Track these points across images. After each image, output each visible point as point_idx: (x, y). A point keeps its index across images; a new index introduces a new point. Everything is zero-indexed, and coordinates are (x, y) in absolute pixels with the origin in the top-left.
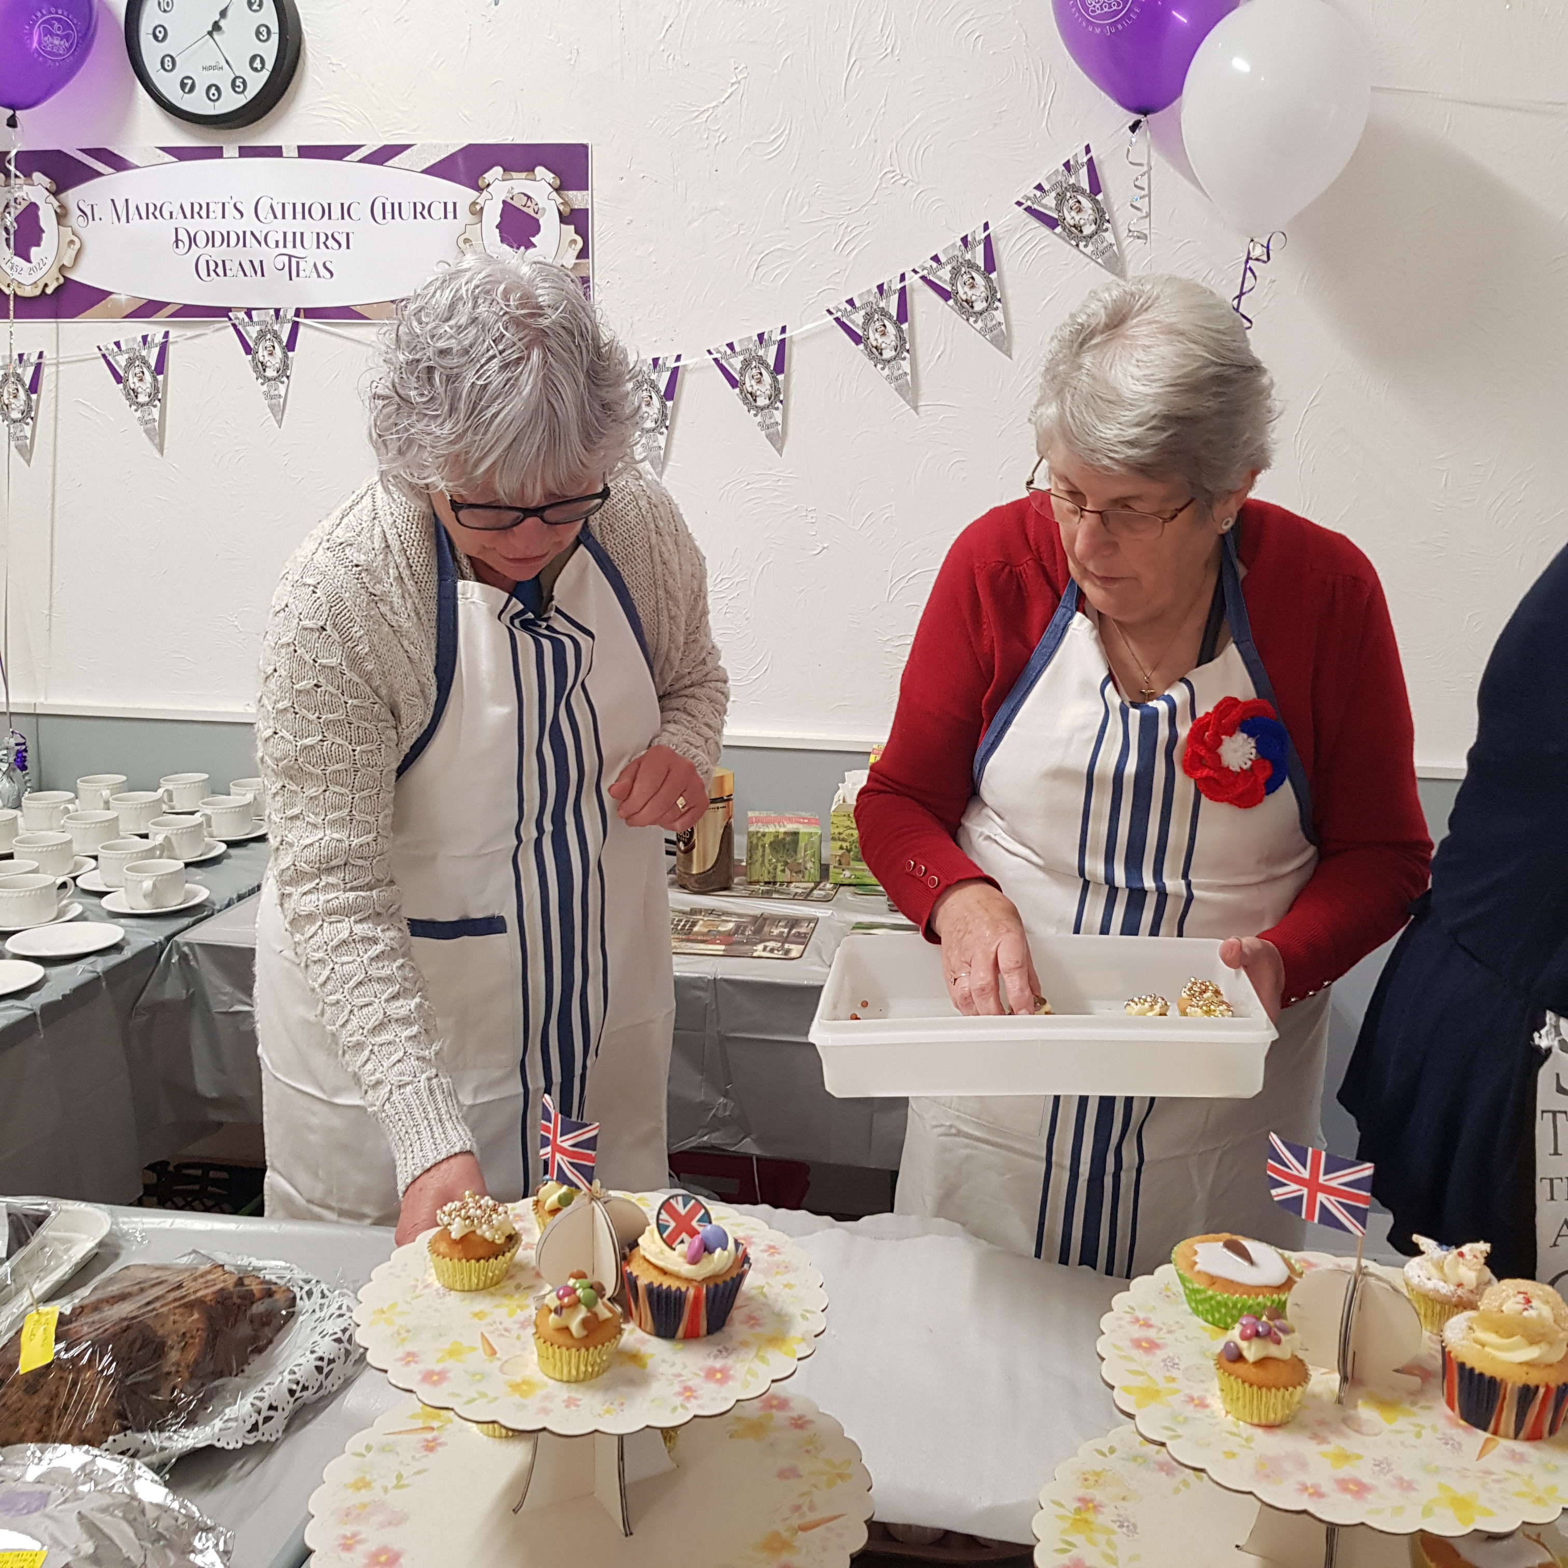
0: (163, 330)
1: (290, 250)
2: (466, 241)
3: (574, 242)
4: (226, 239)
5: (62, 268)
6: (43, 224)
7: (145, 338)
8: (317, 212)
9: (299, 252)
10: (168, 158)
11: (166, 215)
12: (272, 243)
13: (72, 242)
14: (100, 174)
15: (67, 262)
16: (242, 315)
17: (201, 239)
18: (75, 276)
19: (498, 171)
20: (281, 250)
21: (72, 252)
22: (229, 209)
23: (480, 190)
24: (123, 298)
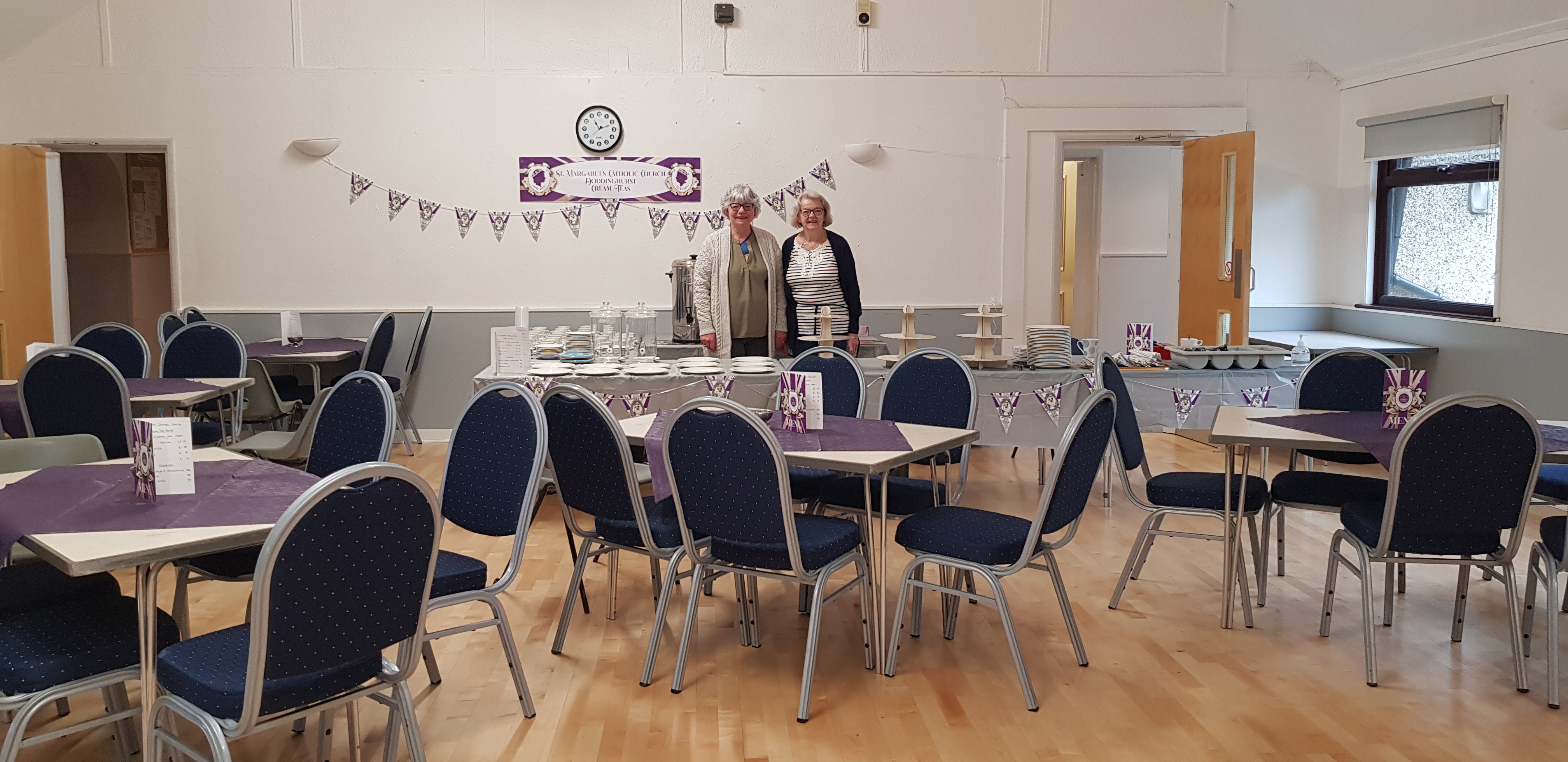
0: (580, 204)
1: (619, 184)
2: (668, 182)
3: (696, 182)
4: (601, 181)
5: (550, 188)
6: (545, 176)
7: (575, 207)
8: (626, 174)
9: (621, 184)
10: (584, 160)
11: (583, 174)
12: (614, 181)
13: (554, 181)
14: (563, 164)
15: (552, 186)
16: (604, 200)
17: (594, 181)
18: (554, 190)
19: (676, 164)
20: (616, 184)
21: (554, 184)
22: (602, 174)
23: (671, 168)
24: (569, 196)
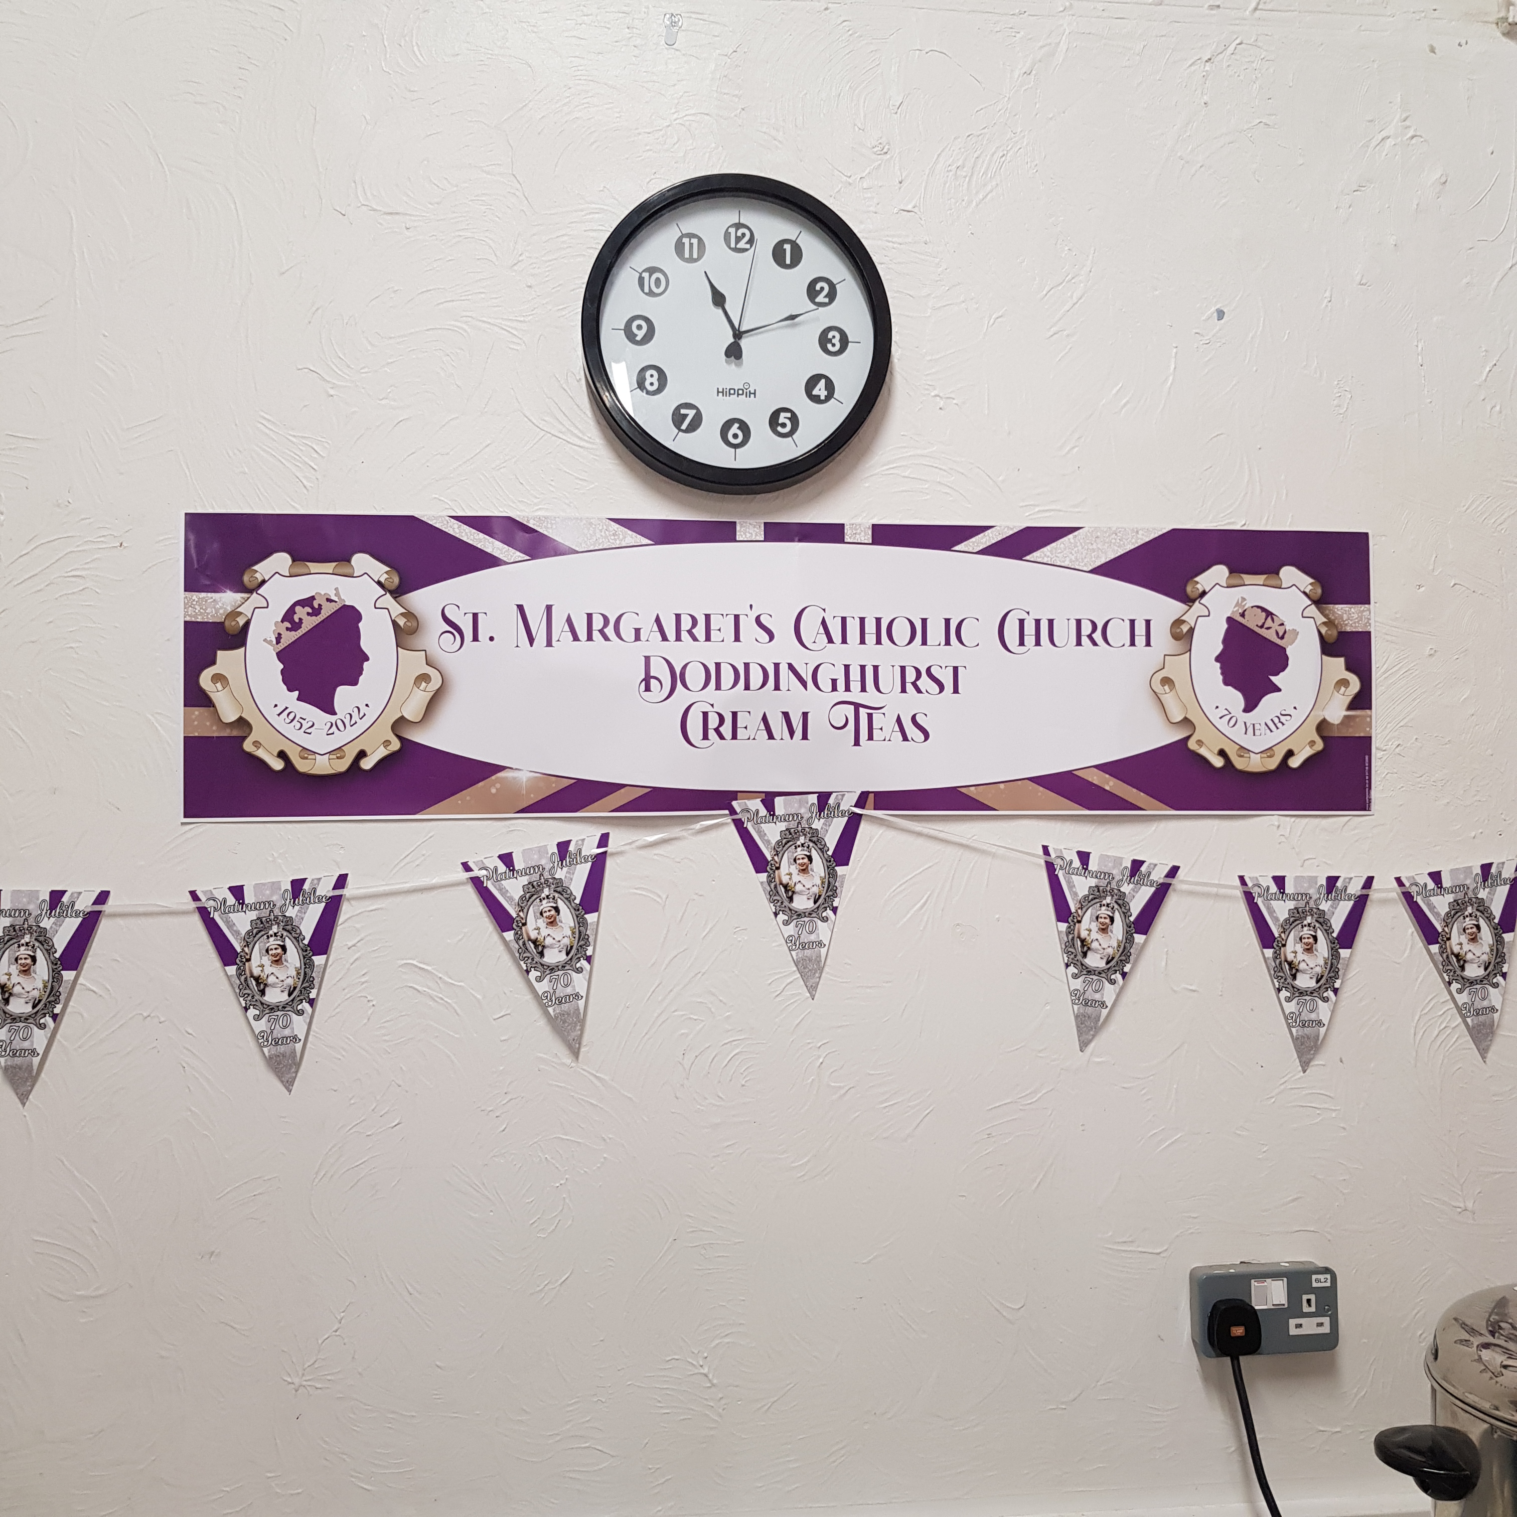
0: (596, 832)
1: (855, 695)
2: (1166, 681)
3: (1344, 683)
4: (742, 676)
5: (400, 724)
7: (563, 847)
8: (901, 632)
9: (870, 698)
10: (632, 537)
11: (627, 631)
12: (825, 682)
13: (425, 678)
14: (491, 561)
15: (412, 711)
16: (756, 804)
17: (695, 677)
18: (425, 737)
19: (1219, 572)
20: (842, 695)
21: (421, 697)
22: (748, 626)
23: (1188, 600)
24: (523, 777)
